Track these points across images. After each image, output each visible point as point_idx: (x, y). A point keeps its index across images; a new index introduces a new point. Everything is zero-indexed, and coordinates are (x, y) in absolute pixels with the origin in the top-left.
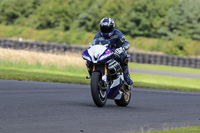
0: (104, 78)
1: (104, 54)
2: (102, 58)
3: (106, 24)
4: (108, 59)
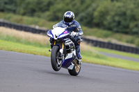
0: (61, 51)
1: (63, 33)
2: (61, 36)
3: (68, 16)
4: (65, 37)
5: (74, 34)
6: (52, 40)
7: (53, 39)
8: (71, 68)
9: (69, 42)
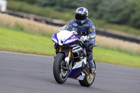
1: (70, 38)
2: (67, 42)
6: (57, 46)
7: (58, 44)
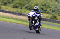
0: (33, 22)
4: (35, 16)
5: (39, 15)
8: (37, 29)
9: (36, 18)
